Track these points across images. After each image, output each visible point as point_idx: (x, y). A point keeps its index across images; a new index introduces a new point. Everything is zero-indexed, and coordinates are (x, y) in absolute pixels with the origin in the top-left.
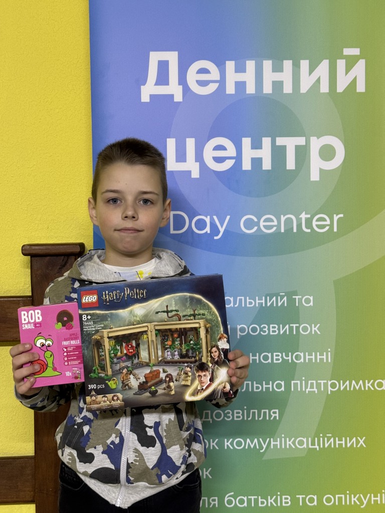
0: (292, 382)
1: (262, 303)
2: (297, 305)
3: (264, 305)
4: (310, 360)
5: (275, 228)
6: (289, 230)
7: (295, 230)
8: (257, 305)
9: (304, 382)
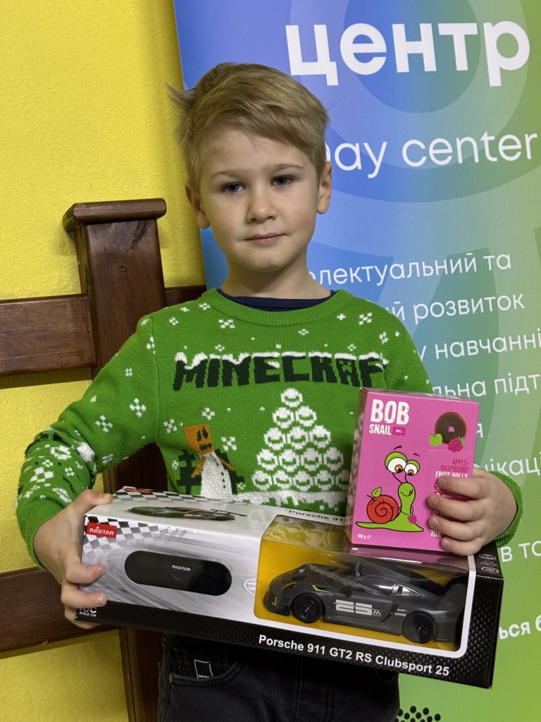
0: (496, 381)
1: (444, 269)
2: (490, 269)
3: (446, 273)
4: (516, 346)
5: (450, 158)
6: (469, 159)
7: (477, 160)
8: (437, 274)
9: (510, 379)
